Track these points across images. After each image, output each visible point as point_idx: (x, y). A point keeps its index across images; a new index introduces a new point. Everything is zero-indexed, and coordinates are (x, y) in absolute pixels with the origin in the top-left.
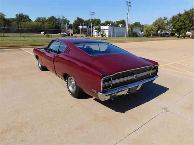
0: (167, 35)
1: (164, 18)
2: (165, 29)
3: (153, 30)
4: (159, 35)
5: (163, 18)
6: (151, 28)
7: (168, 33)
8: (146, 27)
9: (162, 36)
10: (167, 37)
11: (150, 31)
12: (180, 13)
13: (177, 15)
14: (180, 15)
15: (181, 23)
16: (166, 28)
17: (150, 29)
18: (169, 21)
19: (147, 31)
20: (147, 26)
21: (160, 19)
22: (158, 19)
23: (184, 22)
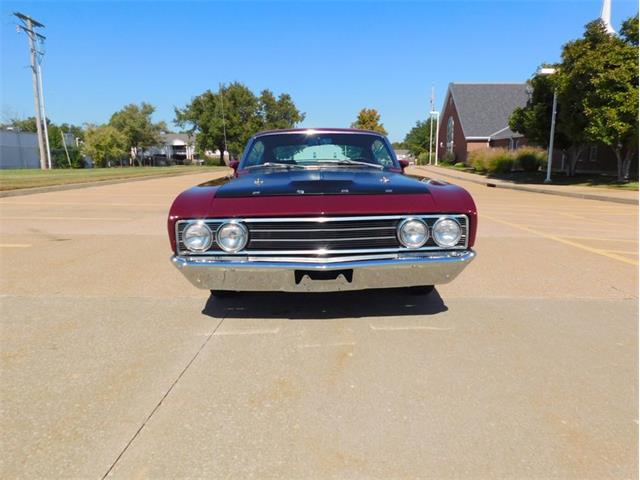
0: (163, 163)
1: (145, 107)
2: (154, 143)
3: (119, 146)
4: (140, 163)
5: (141, 108)
6: (112, 136)
7: (163, 153)
8: (93, 133)
9: (147, 162)
10: (162, 166)
11: (111, 146)
12: (209, 91)
13: (204, 95)
14: (211, 97)
15: (224, 122)
16: (155, 137)
17: (109, 140)
18: (183, 113)
19: (98, 146)
20: (94, 129)
21: (133, 110)
22: (126, 108)
23: (227, 118)
